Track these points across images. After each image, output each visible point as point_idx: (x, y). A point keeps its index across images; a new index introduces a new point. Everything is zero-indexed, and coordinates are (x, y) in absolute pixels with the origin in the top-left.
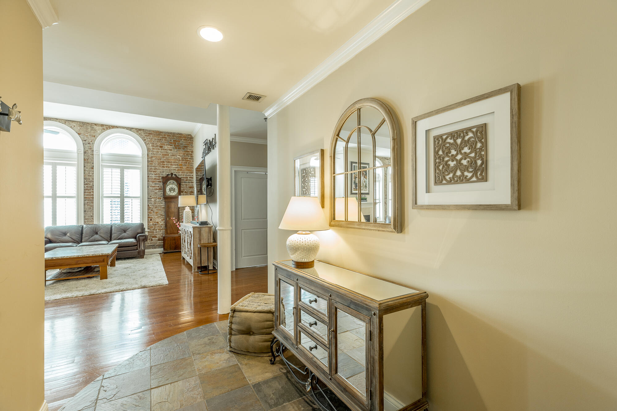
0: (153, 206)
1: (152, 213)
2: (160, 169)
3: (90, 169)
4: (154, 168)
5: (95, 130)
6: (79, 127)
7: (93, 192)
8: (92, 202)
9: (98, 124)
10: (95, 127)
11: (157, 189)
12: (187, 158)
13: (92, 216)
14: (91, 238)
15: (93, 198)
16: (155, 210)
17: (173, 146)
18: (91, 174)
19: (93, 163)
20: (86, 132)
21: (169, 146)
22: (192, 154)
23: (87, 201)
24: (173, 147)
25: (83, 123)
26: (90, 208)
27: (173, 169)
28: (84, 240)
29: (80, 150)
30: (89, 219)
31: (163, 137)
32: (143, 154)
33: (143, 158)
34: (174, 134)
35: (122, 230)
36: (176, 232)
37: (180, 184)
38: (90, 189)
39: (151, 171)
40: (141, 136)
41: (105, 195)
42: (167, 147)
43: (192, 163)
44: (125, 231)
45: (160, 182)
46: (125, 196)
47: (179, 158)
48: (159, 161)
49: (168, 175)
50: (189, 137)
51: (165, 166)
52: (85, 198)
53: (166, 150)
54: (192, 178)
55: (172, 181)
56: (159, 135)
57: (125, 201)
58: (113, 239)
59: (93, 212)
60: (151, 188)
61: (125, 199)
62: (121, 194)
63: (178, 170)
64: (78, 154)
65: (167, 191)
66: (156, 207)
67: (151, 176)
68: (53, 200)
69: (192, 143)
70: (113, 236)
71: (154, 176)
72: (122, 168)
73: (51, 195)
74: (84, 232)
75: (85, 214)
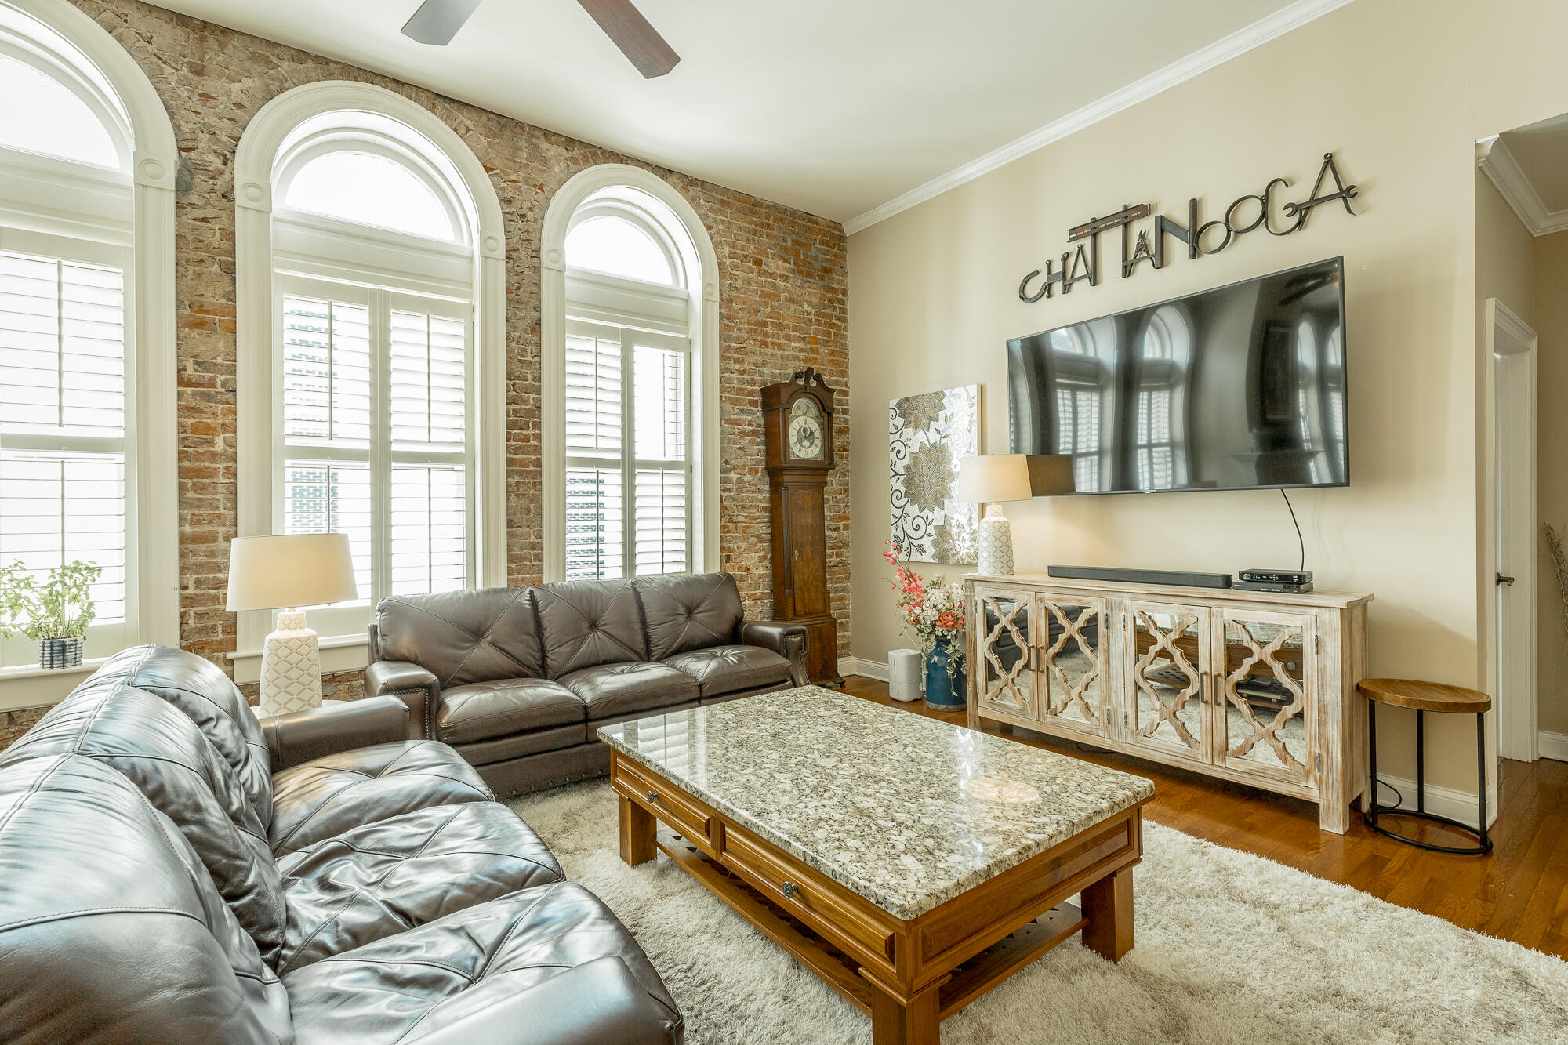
0: (734, 500)
1: (729, 532)
2: (753, 352)
3: (525, 331)
4: (738, 346)
5: (545, 161)
6: (486, 137)
7: (538, 437)
8: (535, 484)
9: (555, 134)
10: (545, 145)
11: (745, 433)
12: (830, 316)
13: (536, 547)
14: (580, 647)
15: (538, 463)
16: (740, 519)
17: (792, 261)
18: (529, 358)
19: (537, 308)
20: (511, 164)
21: (780, 263)
22: (842, 302)
23: (516, 479)
24: (792, 266)
25: (503, 121)
26: (528, 510)
27: (792, 353)
28: (555, 658)
29: (491, 243)
30: (525, 559)
31: (762, 225)
32: (706, 285)
33: (705, 301)
34: (793, 214)
35: (681, 609)
36: (819, 606)
37: (830, 414)
38: (527, 423)
39: (729, 359)
40: (696, 207)
41: (569, 454)
42: (774, 265)
43: (845, 337)
44: (690, 612)
45: (754, 403)
46: (638, 457)
47: (809, 313)
48: (753, 319)
49: (797, 375)
50: (836, 232)
51: (769, 340)
52: (510, 462)
53: (771, 275)
54: (845, 394)
55: (805, 400)
56: (752, 212)
57: (639, 480)
58: (657, 650)
59: (541, 525)
60: (728, 427)
61: (637, 471)
62: (623, 453)
63: (807, 360)
64: (485, 258)
65: (793, 440)
66: (743, 508)
67: (728, 380)
68: (373, 470)
69: (844, 258)
70: (656, 633)
71: (739, 380)
72: (628, 341)
73: (366, 446)
74: (545, 623)
75: (510, 535)
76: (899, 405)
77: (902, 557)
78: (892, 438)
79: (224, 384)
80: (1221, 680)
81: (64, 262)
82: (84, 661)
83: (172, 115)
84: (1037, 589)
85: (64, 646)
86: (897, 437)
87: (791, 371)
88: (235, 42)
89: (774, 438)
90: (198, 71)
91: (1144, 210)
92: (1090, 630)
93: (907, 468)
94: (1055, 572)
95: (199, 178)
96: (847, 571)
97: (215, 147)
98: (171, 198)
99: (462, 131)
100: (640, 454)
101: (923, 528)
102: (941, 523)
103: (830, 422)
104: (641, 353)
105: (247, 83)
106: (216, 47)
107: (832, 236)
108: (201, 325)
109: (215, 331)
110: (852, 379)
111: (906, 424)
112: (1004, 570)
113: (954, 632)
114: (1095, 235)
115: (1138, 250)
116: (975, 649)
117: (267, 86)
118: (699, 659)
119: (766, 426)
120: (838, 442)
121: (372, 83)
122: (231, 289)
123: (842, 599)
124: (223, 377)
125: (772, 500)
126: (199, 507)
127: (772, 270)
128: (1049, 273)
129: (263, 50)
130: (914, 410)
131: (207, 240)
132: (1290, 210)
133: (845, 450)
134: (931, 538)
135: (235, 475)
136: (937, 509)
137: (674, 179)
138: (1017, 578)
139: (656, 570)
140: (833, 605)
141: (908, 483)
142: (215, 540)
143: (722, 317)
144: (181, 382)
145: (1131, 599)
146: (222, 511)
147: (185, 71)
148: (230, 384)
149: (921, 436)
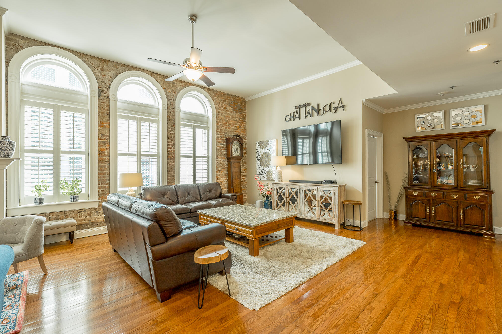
0: (219, 165)
1: (218, 173)
2: (224, 130)
3: (171, 126)
4: (220, 128)
5: (176, 86)
6: (163, 81)
7: (174, 151)
8: (174, 161)
10: (176, 83)
11: (221, 149)
12: (242, 121)
13: (174, 176)
14: (186, 198)
15: (174, 157)
16: (220, 170)
17: (233, 107)
18: (172, 132)
19: (174, 121)
20: (168, 87)
21: (230, 108)
22: (245, 117)
23: (169, 160)
24: (233, 109)
26: (172, 168)
27: (233, 130)
28: (180, 201)
29: (164, 106)
30: (171, 179)
31: (226, 99)
32: (213, 114)
33: (212, 118)
34: (233, 96)
35: (208, 190)
36: (239, 191)
37: (242, 145)
38: (172, 147)
39: (218, 131)
40: (211, 95)
41: (181, 154)
42: (229, 109)
43: (246, 126)
44: (210, 191)
45: (224, 142)
46: (196, 155)
47: (237, 120)
48: (224, 122)
49: (234, 136)
50: (244, 100)
51: (228, 127)
52: (168, 156)
53: (228, 111)
54: (246, 139)
55: (236, 141)
56: (223, 96)
57: (197, 160)
58: (203, 199)
59: (175, 171)
60: (218, 148)
61: (196, 158)
62: (193, 154)
63: (237, 131)
64: (163, 109)
65: (233, 151)
66: (221, 167)
67: (218, 137)
68: (137, 158)
69: (246, 106)
70: (202, 196)
71: (221, 137)
72: (194, 127)
73: (136, 153)
74: (178, 193)
75: (168, 174)
76: (258, 143)
77: (259, 179)
78: (257, 151)
79: (107, 139)
80: (319, 202)
81: (74, 113)
82: (79, 201)
83: (97, 80)
84: (286, 185)
85: (76, 197)
86: (258, 150)
87: (233, 135)
88: (110, 63)
89: (228, 150)
90: (102, 70)
91: (309, 105)
92: (296, 193)
93: (260, 158)
94: (291, 181)
95: (102, 94)
96: (246, 182)
97: (106, 87)
98: (97, 99)
99: (158, 80)
100: (197, 154)
101: (264, 172)
102: (268, 171)
103: (242, 146)
104: (197, 130)
105: (112, 72)
106: (106, 65)
107: (243, 101)
108: (102, 126)
109: (105, 127)
110: (247, 136)
111: (260, 148)
112: (280, 181)
113: (270, 195)
114: (300, 109)
115: (308, 113)
116: (274, 199)
117: (116, 72)
118: (213, 201)
119: (227, 147)
120: (244, 151)
121: (138, 71)
122: (109, 118)
123: (245, 189)
124: (107, 138)
125: (228, 165)
126: (102, 167)
127: (228, 110)
128: (291, 116)
129: (115, 64)
130: (262, 144)
131: (104, 107)
132: (334, 108)
133: (246, 153)
134: (266, 174)
135: (109, 160)
136: (267, 168)
137: (205, 89)
138: (283, 183)
139: (201, 182)
140: (243, 191)
141: (261, 161)
142: (105, 174)
143: (216, 122)
144: (99, 139)
145: (304, 186)
146: (107, 168)
147: (100, 70)
148: (108, 139)
149: (263, 150)
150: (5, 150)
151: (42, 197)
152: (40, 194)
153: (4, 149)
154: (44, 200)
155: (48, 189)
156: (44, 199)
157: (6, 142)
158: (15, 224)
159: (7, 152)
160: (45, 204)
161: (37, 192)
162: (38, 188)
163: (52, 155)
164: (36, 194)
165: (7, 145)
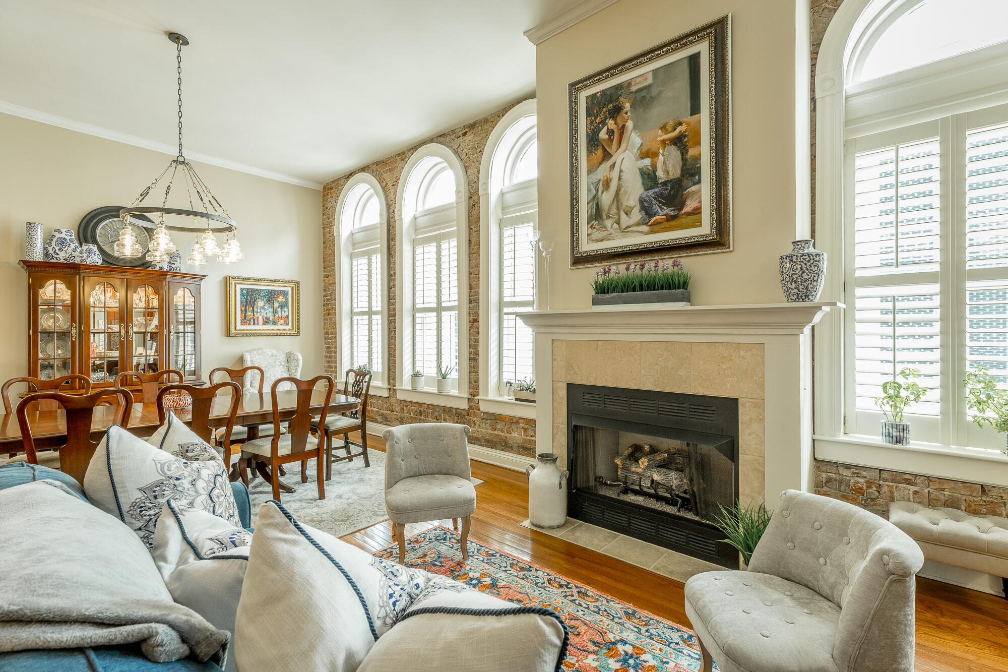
150: (799, 280)
151: (905, 422)
152: (898, 410)
153: (797, 278)
154: (911, 432)
155: (922, 398)
156: (910, 428)
157: (801, 256)
158: (817, 525)
159: (806, 284)
160: (914, 443)
161: (891, 403)
162: (891, 392)
163: (935, 288)
164: (887, 408)
165: (805, 264)
